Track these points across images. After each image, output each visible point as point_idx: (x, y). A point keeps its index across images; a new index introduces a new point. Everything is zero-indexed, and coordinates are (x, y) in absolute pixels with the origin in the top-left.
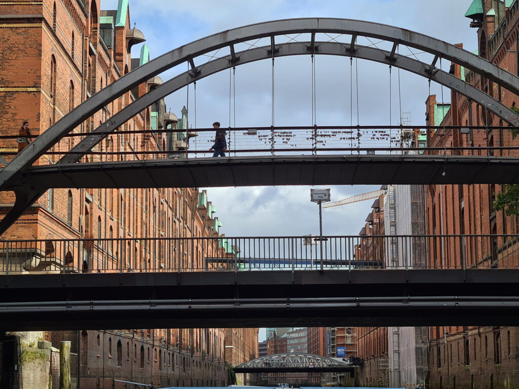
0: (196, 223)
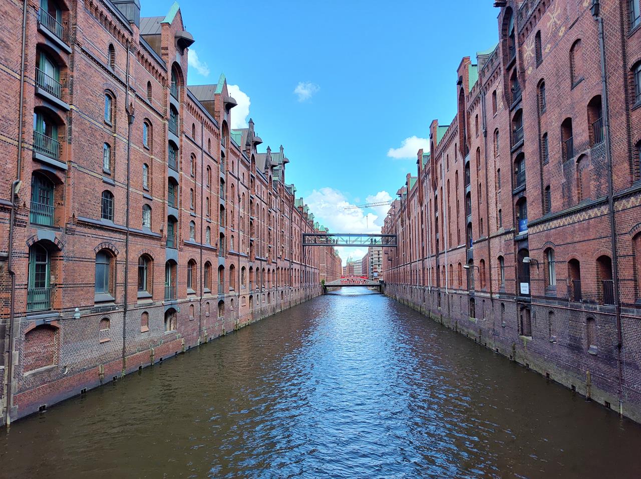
0: (294, 214)
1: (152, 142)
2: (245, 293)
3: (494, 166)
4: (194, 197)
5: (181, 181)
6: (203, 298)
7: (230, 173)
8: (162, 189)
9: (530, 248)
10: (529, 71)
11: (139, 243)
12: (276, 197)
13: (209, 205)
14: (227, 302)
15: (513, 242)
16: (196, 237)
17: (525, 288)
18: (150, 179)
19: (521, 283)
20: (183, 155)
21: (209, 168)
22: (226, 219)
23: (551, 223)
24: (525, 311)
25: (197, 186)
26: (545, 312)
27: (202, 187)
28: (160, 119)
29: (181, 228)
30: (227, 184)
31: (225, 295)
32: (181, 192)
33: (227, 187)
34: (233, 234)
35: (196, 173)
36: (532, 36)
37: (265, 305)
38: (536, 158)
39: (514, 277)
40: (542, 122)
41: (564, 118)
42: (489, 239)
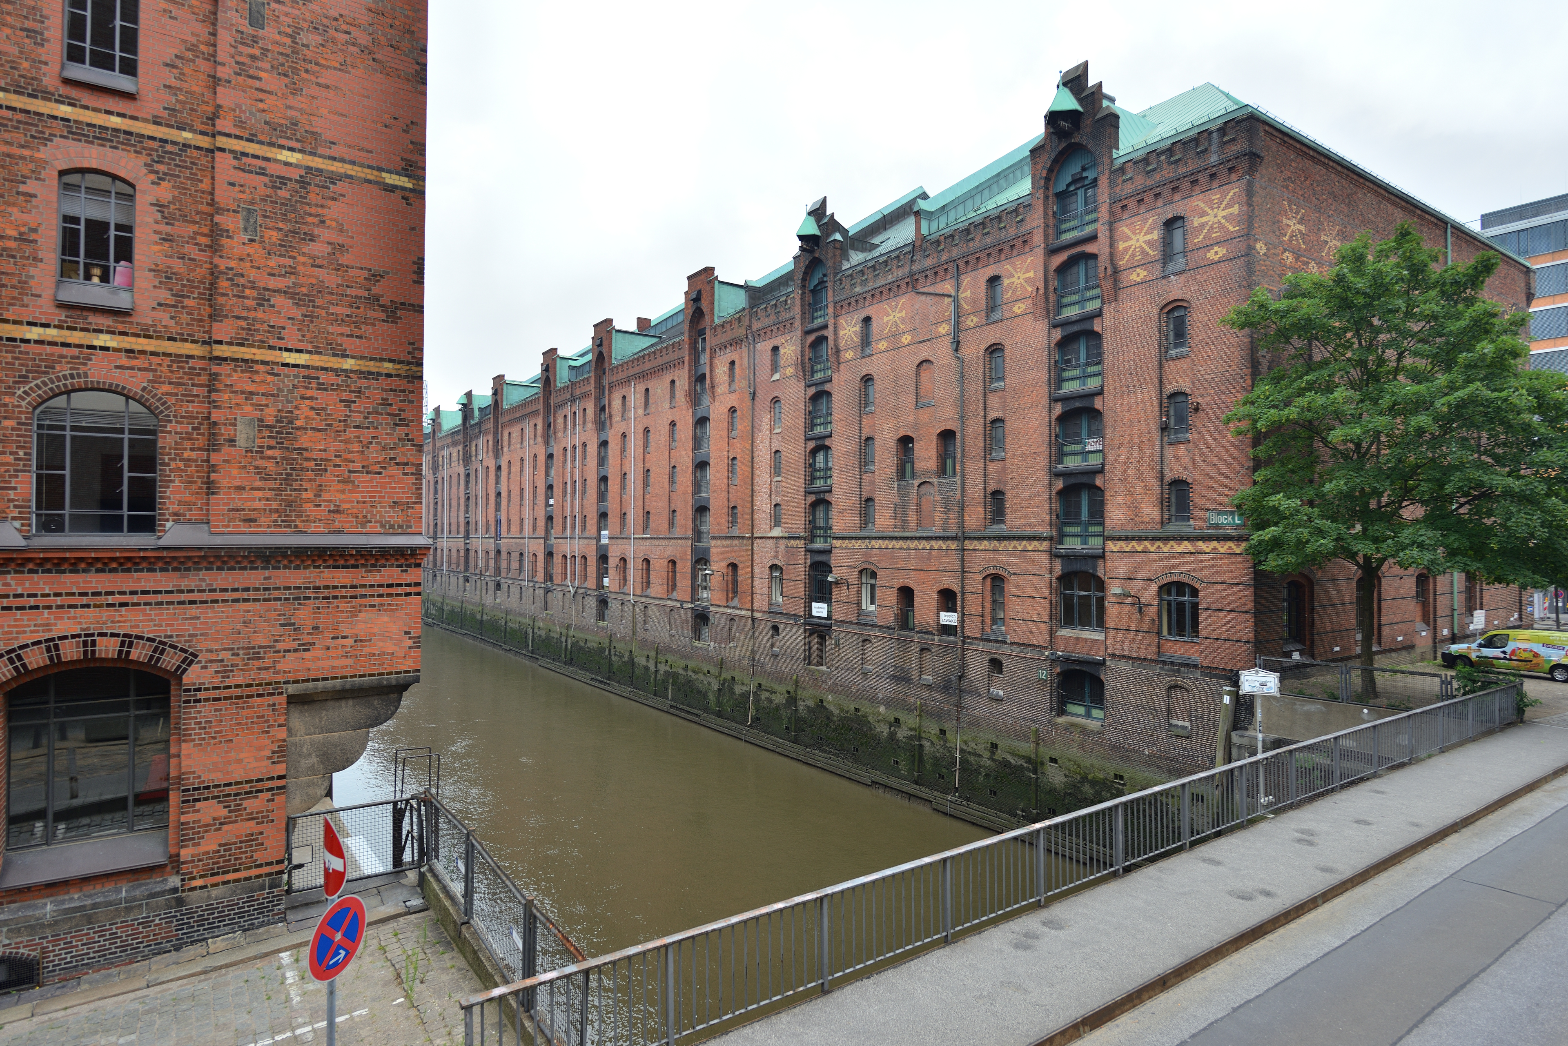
3: (768, 444)
9: (833, 563)
10: (849, 355)
15: (802, 551)
17: (820, 610)
19: (814, 604)
23: (873, 542)
24: (815, 637)
26: (856, 641)
36: (857, 316)
38: (854, 461)
39: (802, 594)
40: (864, 422)
41: (902, 433)
42: (752, 538)
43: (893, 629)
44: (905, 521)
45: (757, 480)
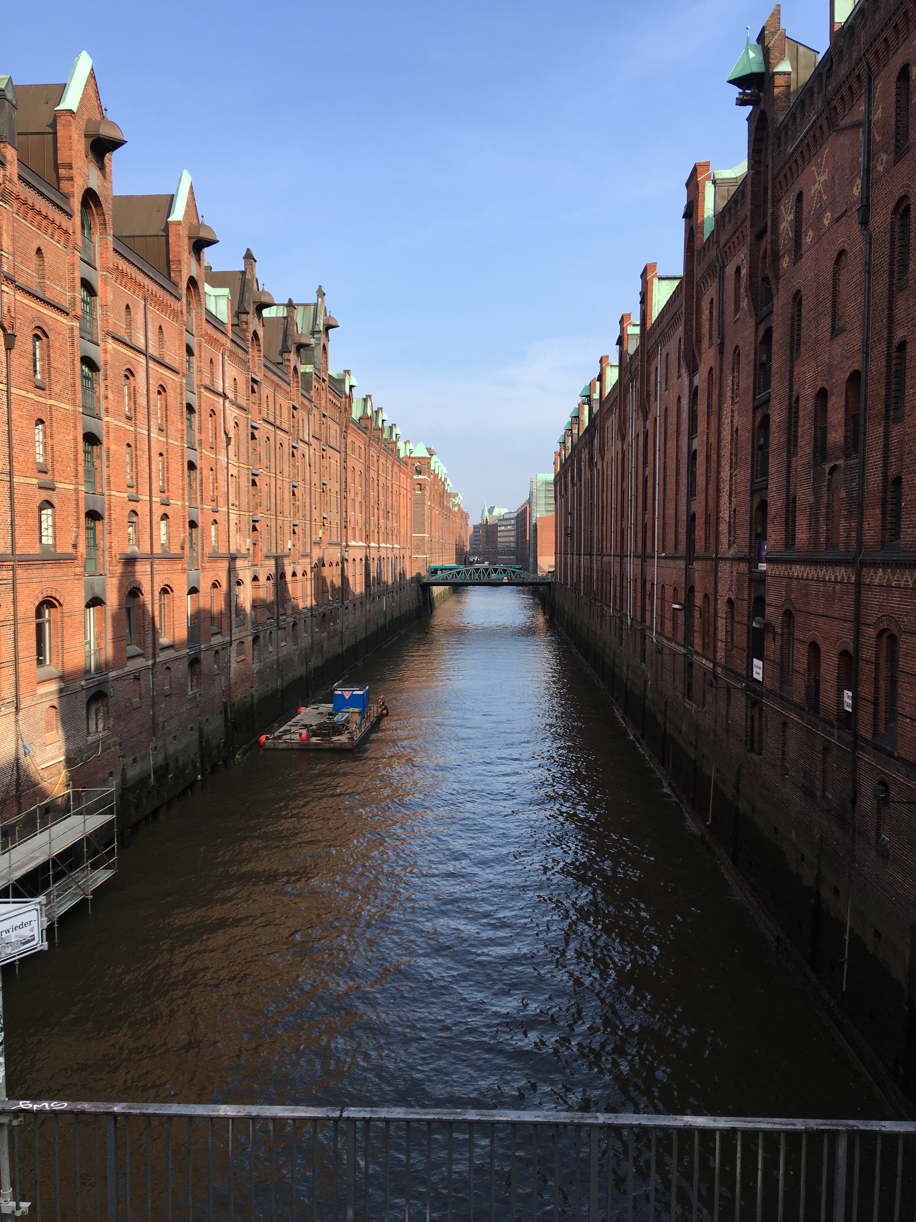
0: (351, 438)
1: (49, 373)
2: (243, 634)
3: (730, 419)
4: (134, 460)
5: (108, 437)
6: (158, 660)
7: (206, 388)
8: (72, 464)
9: (767, 600)
10: (785, 262)
11: (35, 580)
12: (309, 413)
13: (166, 468)
14: (207, 659)
15: (747, 580)
16: (141, 543)
17: (757, 670)
18: (49, 449)
19: (754, 661)
20: (109, 382)
21: (162, 390)
22: (201, 490)
23: (793, 567)
25: (138, 436)
26: (778, 722)
27: (149, 435)
28: (61, 319)
29: (110, 533)
30: (200, 415)
31: (202, 646)
32: (108, 459)
33: (200, 421)
34: (216, 516)
35: (135, 409)
36: (793, 196)
37: (286, 648)
39: (745, 645)
40: (795, 373)
41: (820, 384)
42: (717, 560)
43: (804, 710)
44: (817, 532)
45: (722, 474)
